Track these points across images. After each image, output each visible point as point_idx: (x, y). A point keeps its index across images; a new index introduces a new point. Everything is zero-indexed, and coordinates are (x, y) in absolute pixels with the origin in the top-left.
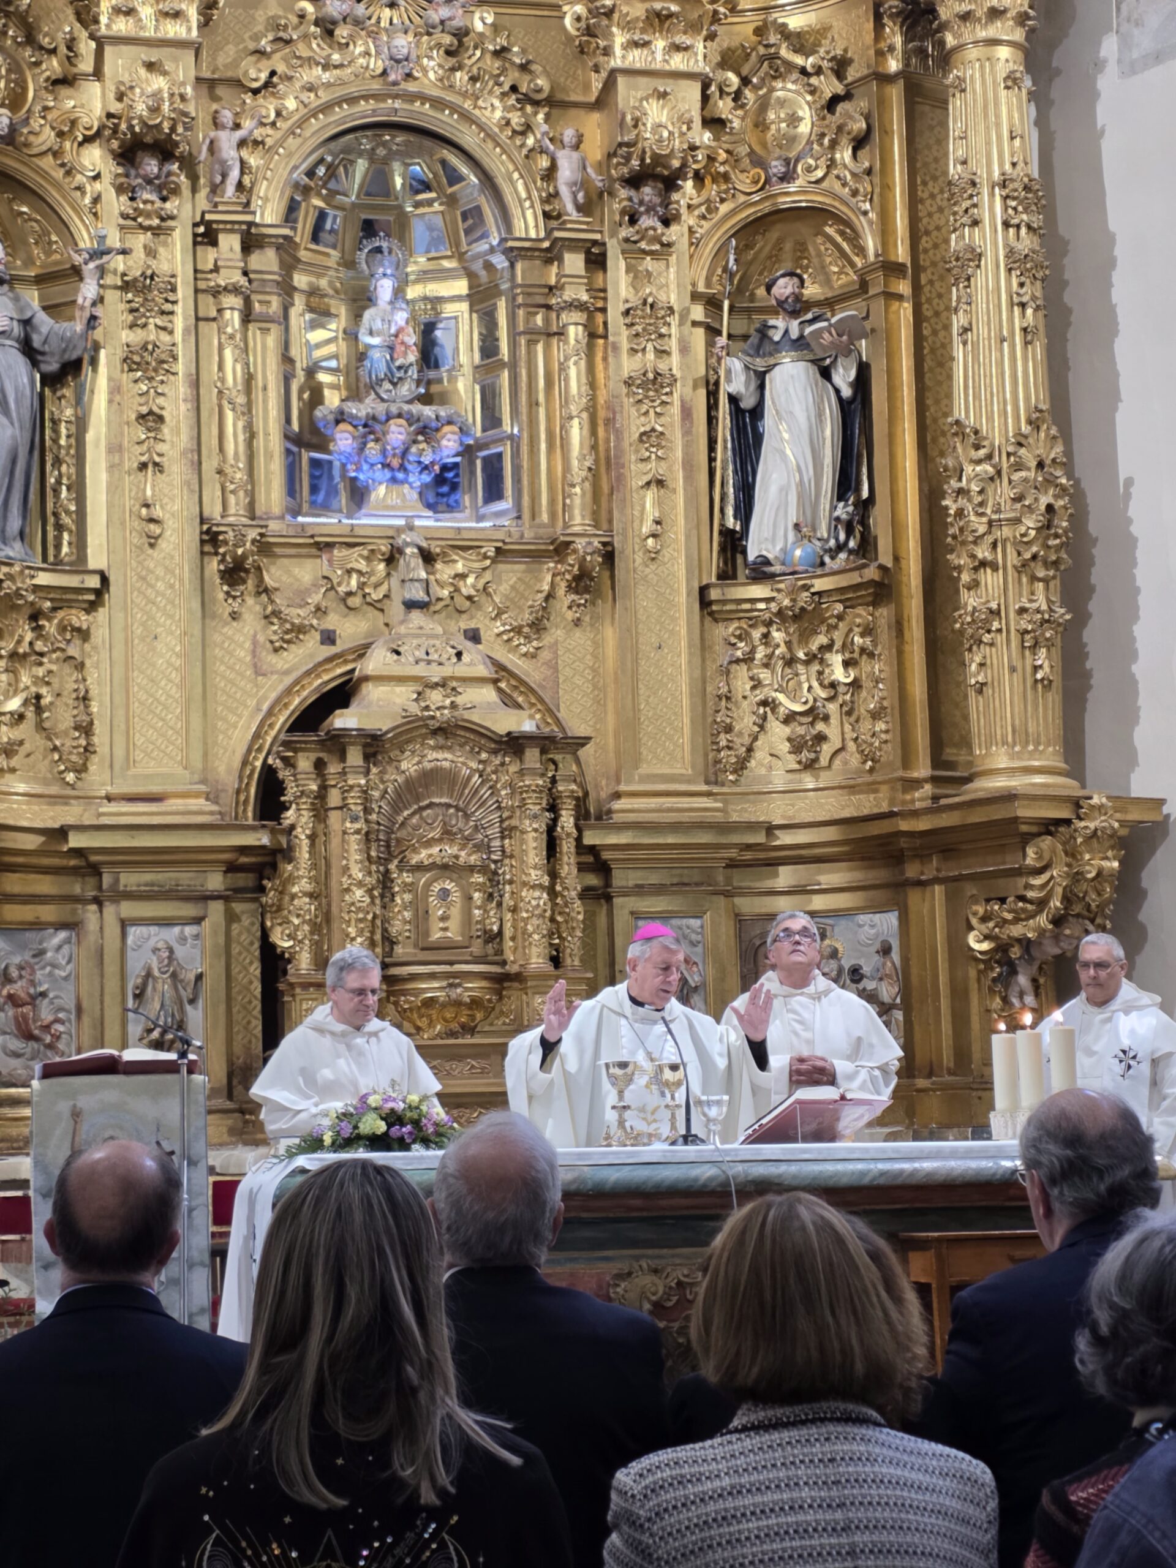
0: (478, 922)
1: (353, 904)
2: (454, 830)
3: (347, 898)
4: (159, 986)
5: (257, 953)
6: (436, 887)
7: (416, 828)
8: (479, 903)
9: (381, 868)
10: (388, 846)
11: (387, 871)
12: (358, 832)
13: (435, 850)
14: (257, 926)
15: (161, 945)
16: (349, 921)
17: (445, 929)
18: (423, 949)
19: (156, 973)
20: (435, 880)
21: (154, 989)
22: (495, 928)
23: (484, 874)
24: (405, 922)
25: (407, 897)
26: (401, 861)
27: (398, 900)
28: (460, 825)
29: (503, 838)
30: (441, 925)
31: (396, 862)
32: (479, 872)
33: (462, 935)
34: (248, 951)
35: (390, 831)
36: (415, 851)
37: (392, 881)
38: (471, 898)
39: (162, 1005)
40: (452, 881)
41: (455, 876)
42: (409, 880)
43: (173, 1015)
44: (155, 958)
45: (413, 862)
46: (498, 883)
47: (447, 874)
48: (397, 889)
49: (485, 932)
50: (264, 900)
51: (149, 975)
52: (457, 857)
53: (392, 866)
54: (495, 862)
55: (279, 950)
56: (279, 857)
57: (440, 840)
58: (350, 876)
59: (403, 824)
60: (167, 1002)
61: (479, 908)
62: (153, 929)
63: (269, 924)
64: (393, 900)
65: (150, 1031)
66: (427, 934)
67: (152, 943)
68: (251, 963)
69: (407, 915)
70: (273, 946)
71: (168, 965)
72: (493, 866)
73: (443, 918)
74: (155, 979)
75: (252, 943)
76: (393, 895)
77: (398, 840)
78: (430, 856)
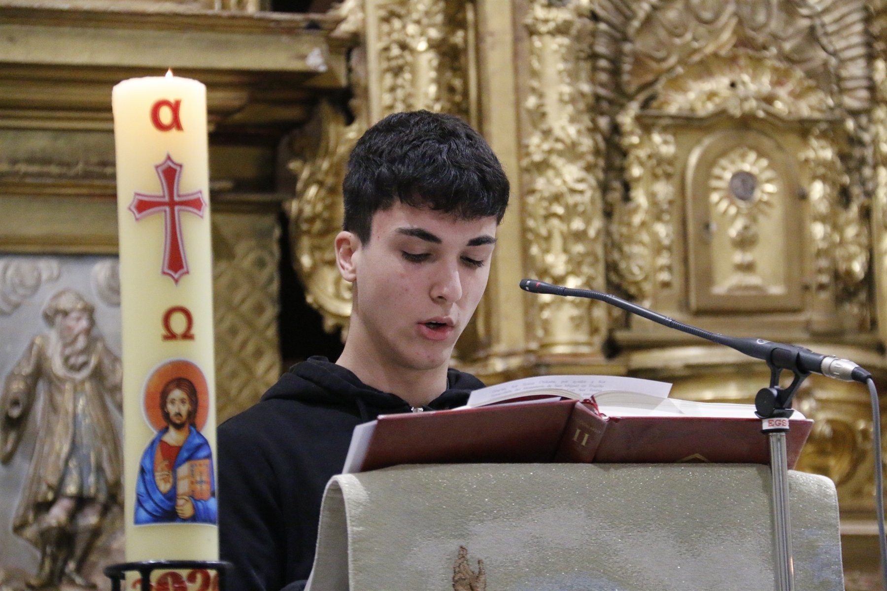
0: (820, 253)
1: (557, 198)
2: (761, 38)
3: (540, 183)
4: (66, 400)
5: (272, 332)
6: (726, 172)
7: (675, 31)
8: (823, 208)
9: (603, 122)
10: (615, 72)
11: (616, 129)
12: (562, 30)
13: (720, 83)
14: (271, 268)
15: (65, 303)
16: (548, 238)
17: (747, 268)
18: (700, 313)
19: (57, 366)
20: (724, 154)
21: (53, 407)
22: (858, 267)
23: (833, 141)
24: (658, 248)
25: (664, 190)
26: (645, 105)
27: (640, 197)
28: (775, 25)
29: (870, 58)
30: (739, 257)
31: (634, 108)
32: (823, 135)
33: (788, 280)
34: (250, 324)
35: (620, 37)
36: (677, 84)
37: (624, 154)
38: (803, 196)
39: (74, 447)
40: (761, 154)
41: (767, 143)
42: (668, 150)
43: (99, 469)
44: (53, 336)
45: (673, 109)
46: (862, 162)
47: (752, 137)
48: (636, 171)
49: (836, 275)
50: (294, 207)
51: (40, 372)
52: (769, 100)
53: (626, 119)
54: (855, 114)
55: (329, 323)
56: (325, 109)
57: (732, 61)
58: (547, 134)
59: (648, 21)
60: (86, 439)
61: (823, 219)
62: (47, 267)
63: (306, 261)
64: (627, 198)
65: (43, 507)
66: (707, 278)
67: (44, 299)
68: (258, 354)
69: (663, 230)
70: (315, 315)
71: (86, 350)
72: (850, 124)
73: (744, 242)
74: (54, 383)
75: (259, 309)
76: (627, 187)
77: (639, 61)
78: (711, 95)
